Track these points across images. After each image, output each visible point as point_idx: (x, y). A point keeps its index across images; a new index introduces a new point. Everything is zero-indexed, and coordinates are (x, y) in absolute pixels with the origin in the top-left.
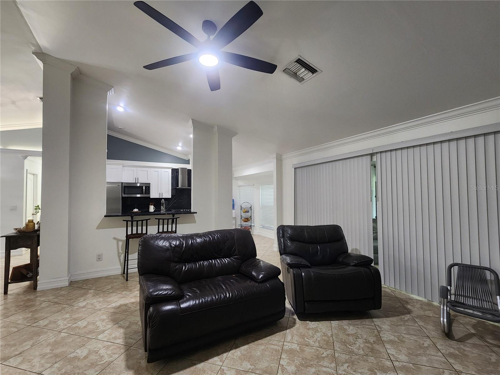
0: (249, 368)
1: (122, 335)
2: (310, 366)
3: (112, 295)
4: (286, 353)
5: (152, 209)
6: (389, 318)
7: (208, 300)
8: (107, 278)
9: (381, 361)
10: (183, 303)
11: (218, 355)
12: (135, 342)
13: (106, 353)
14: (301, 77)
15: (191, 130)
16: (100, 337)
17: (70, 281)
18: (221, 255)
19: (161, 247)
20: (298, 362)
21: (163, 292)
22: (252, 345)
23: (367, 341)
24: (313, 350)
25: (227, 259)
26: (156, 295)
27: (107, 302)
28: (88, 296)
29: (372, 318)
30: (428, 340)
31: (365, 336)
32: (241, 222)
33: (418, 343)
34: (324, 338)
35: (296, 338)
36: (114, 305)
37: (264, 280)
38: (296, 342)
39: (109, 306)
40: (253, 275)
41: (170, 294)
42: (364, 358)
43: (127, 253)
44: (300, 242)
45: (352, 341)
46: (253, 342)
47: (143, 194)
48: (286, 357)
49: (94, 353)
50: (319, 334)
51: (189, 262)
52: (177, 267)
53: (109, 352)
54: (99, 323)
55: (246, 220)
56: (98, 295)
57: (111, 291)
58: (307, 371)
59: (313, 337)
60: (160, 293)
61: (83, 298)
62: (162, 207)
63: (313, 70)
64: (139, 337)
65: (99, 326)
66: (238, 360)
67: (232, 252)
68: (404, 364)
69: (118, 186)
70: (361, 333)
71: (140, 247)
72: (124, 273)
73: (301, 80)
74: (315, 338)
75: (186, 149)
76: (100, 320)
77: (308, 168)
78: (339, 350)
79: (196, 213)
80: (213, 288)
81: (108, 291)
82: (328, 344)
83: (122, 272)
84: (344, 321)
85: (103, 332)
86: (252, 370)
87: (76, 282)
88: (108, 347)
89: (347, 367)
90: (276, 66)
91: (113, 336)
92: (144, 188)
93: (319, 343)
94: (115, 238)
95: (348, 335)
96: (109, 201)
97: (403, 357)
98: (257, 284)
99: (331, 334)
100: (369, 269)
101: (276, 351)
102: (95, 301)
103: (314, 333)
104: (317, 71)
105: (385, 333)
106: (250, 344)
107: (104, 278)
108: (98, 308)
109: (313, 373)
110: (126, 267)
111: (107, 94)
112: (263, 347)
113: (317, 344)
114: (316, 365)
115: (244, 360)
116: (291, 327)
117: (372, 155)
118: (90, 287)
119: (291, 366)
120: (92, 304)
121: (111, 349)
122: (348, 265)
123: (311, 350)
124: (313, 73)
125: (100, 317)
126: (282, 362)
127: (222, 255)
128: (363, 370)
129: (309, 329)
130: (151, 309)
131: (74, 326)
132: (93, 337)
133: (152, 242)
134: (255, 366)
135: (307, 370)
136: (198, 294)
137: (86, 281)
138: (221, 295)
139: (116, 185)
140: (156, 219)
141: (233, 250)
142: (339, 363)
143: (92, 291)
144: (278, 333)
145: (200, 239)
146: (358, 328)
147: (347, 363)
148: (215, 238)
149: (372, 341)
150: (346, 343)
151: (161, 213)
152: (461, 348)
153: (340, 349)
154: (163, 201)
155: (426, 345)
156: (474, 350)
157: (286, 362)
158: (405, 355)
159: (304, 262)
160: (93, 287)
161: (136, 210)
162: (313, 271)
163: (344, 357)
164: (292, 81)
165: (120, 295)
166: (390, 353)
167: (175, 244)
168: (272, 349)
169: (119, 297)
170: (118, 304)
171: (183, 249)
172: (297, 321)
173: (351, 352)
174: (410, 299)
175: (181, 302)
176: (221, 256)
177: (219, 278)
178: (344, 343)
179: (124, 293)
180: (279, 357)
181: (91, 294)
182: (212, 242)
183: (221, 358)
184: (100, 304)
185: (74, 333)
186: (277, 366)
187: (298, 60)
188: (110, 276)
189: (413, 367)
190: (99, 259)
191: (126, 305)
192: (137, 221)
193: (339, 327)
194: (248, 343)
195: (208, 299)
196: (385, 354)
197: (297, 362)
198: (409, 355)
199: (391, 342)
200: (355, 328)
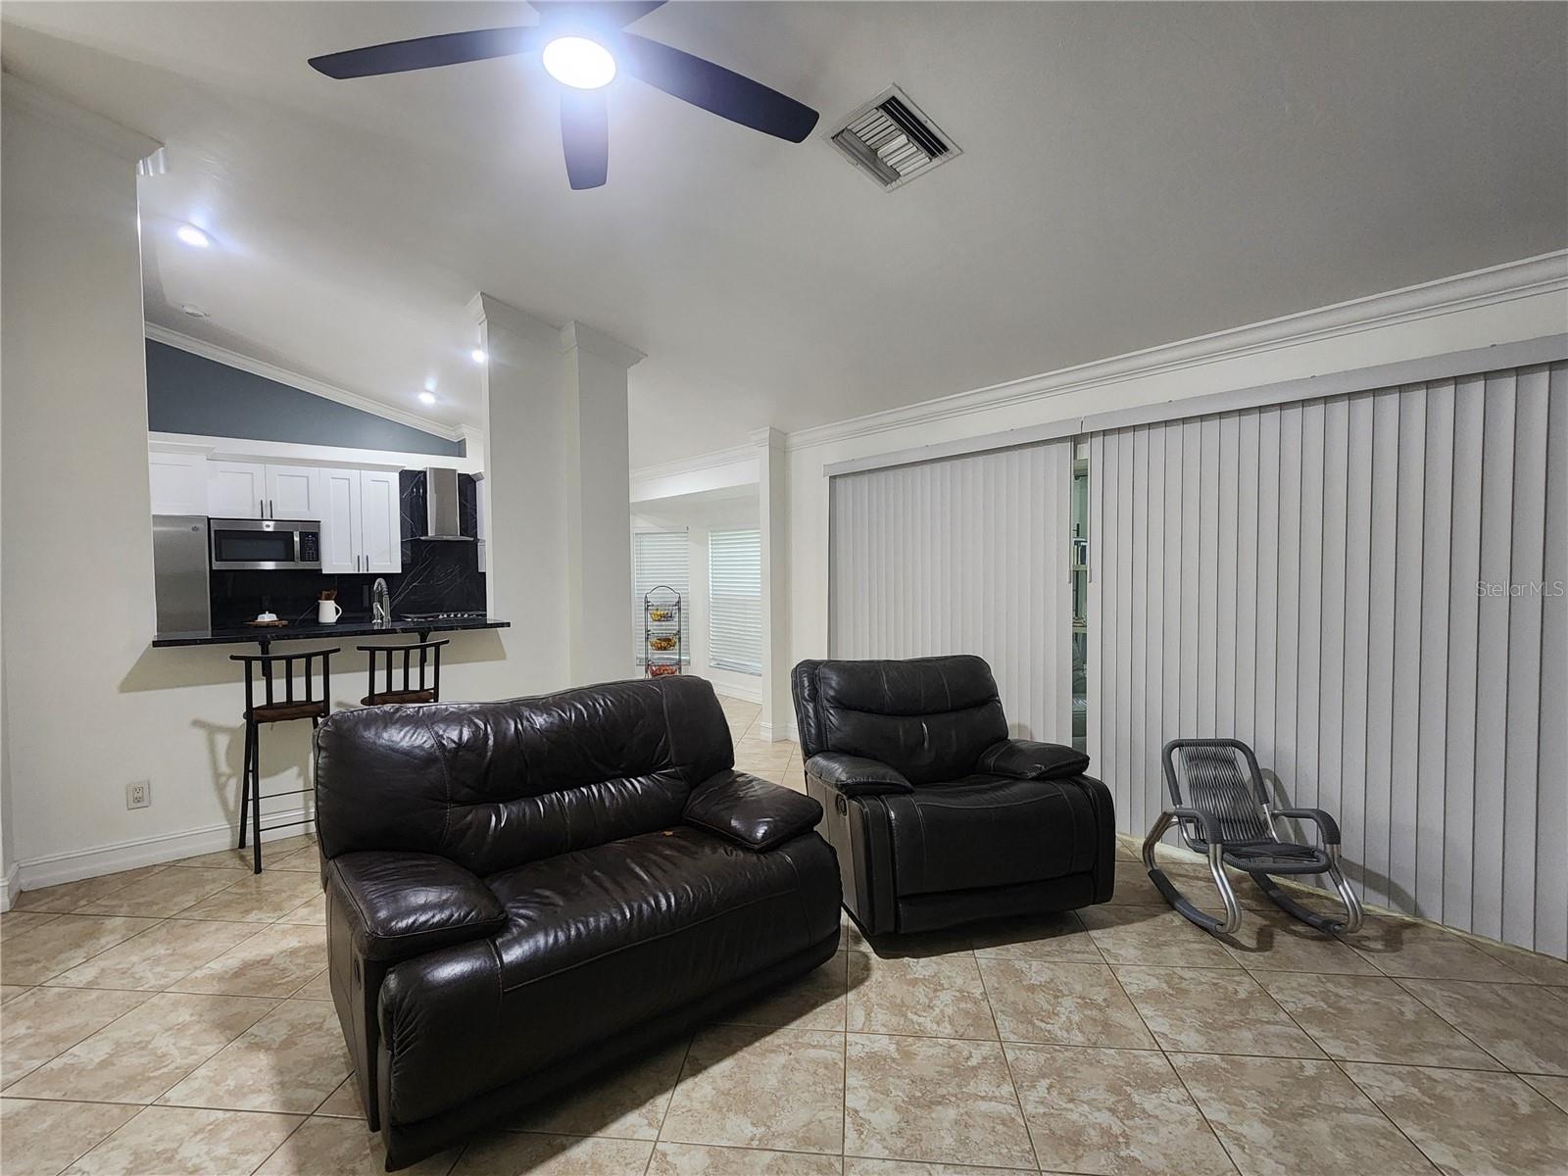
0: (750, 1135)
1: (269, 1078)
2: (939, 1103)
3: (203, 928)
4: (860, 1070)
5: (329, 612)
6: (1130, 926)
7: (597, 927)
8: (173, 866)
9: (1135, 1056)
10: (509, 945)
11: (638, 1103)
12: (322, 1096)
13: (208, 1153)
14: (889, 164)
15: (480, 333)
16: (175, 1095)
17: (16, 889)
18: (622, 769)
19: (407, 753)
20: (900, 1094)
21: (433, 917)
22: (746, 1055)
23: (1086, 1003)
24: (939, 1050)
25: (639, 778)
26: (408, 928)
27: (187, 957)
28: (103, 941)
29: (1086, 929)
30: (1246, 979)
31: (1078, 988)
32: (647, 650)
33: (1222, 991)
34: (963, 1005)
35: (881, 1016)
36: (216, 966)
37: (773, 843)
38: (883, 1030)
39: (198, 974)
40: (734, 828)
41: (459, 921)
42: (1088, 1054)
43: (251, 774)
44: (870, 711)
45: (1044, 1008)
46: (746, 1046)
47: (294, 560)
48: (860, 1083)
49: (156, 1162)
50: (946, 997)
51: (508, 798)
52: (469, 818)
53: (222, 1150)
54: (163, 1043)
55: (664, 644)
56: (143, 936)
57: (197, 915)
58: (932, 1119)
59: (932, 1008)
60: (423, 919)
61: (79, 956)
62: (377, 605)
63: (933, 145)
64: (336, 1075)
65: (164, 1055)
66: (708, 1112)
67: (655, 758)
68: (1200, 1057)
69: (195, 529)
70: (1065, 980)
71: (323, 754)
72: (242, 844)
73: (888, 175)
74: (937, 1010)
75: (451, 403)
76: (167, 1030)
77: (874, 477)
78: (1013, 1038)
79: (508, 625)
80: (608, 884)
81: (186, 914)
82: (979, 1023)
83: (233, 842)
84: (1009, 946)
85: (186, 1074)
86: (760, 1140)
87: (42, 893)
88: (213, 1131)
89: (1047, 1089)
90: (816, 116)
91: (231, 1083)
92: (297, 539)
93: (951, 1022)
94: (197, 723)
95: (1031, 988)
96: (166, 585)
97: (1191, 1039)
98: (755, 858)
99: (982, 990)
100: (1082, 786)
101: (826, 1068)
102: (134, 958)
103: (931, 995)
104: (945, 148)
105: (1131, 972)
106: (740, 1054)
107: (163, 868)
108: (153, 982)
109: (953, 1122)
110: (250, 821)
111: (135, 171)
112: (782, 1059)
113: (948, 1029)
114: (956, 1096)
115: (728, 1111)
116: (859, 982)
117: (1076, 440)
118: (105, 906)
119: (881, 1109)
120: (123, 973)
121: (227, 1134)
122: (1017, 777)
123: (932, 1051)
124: (932, 154)
125: (164, 1017)
126: (851, 1101)
127: (622, 766)
128: (1092, 1094)
129: (914, 982)
130: (392, 981)
131: (56, 1064)
132: (142, 1098)
133: (369, 734)
134: (769, 1127)
135: (933, 1115)
136: (559, 909)
137: (89, 887)
138: (640, 907)
139: (187, 529)
140: (359, 648)
141: (659, 749)
142: (1023, 1082)
143: (118, 921)
144: (823, 1007)
145: (545, 716)
146: (1054, 963)
147: (1044, 1076)
148: (597, 711)
149: (1100, 1000)
150: (1029, 1016)
151: (376, 628)
152: (1329, 991)
153: (1016, 1037)
154: (379, 584)
155: (1242, 995)
156: (1362, 994)
157: (864, 1098)
158: (1198, 1031)
159: (892, 776)
160: (121, 907)
161: (267, 618)
162: (921, 802)
163: (1031, 1060)
164: (859, 178)
165: (237, 928)
166: (1158, 1030)
167: (456, 740)
168: (812, 1061)
169: (235, 936)
170: (233, 961)
171: (489, 754)
172: (872, 961)
173: (1050, 1041)
174: (1175, 863)
175: (502, 943)
176: (620, 772)
177: (619, 844)
178: (1024, 1015)
179: (252, 917)
180: (841, 1086)
181: (112, 932)
182: (588, 725)
183: (650, 1116)
184: (160, 969)
185: (58, 1095)
186: (837, 1118)
187: (888, 102)
188: (184, 860)
189: (1224, 1065)
190: (138, 800)
191: (265, 962)
192: (289, 660)
193: (1002, 968)
194: (733, 1052)
195: (597, 921)
196: (1142, 1036)
197: (898, 1095)
198: (1206, 1028)
199: (1151, 996)
200: (1047, 964)
